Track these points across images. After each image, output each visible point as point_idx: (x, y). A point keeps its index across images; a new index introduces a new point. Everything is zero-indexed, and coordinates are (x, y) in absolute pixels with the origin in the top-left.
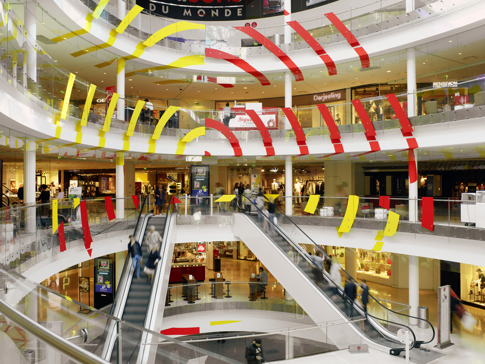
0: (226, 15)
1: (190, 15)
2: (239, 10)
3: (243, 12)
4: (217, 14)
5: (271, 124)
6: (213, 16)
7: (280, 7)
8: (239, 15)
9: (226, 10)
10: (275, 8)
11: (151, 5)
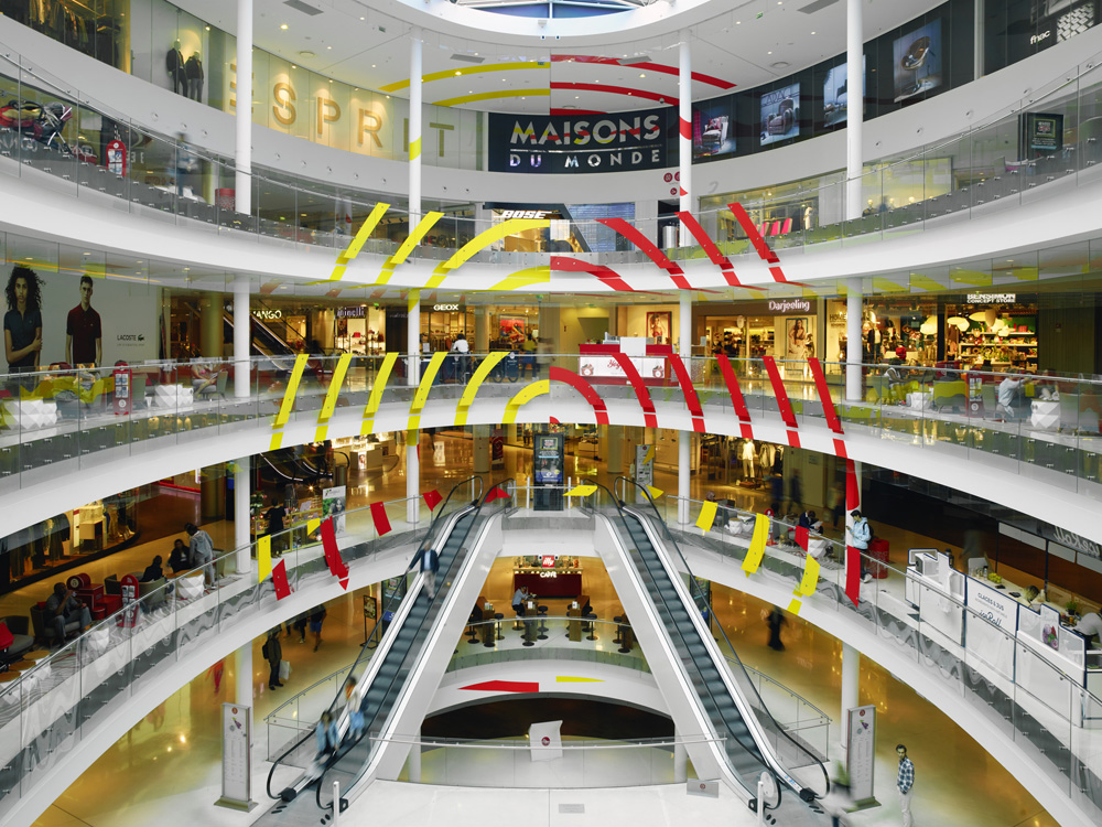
0: (634, 162)
1: (577, 165)
2: (654, 152)
3: (661, 156)
4: (619, 161)
5: (658, 375)
6: (612, 164)
7: (720, 145)
8: (654, 160)
9: (634, 154)
10: (713, 146)
11: (512, 156)
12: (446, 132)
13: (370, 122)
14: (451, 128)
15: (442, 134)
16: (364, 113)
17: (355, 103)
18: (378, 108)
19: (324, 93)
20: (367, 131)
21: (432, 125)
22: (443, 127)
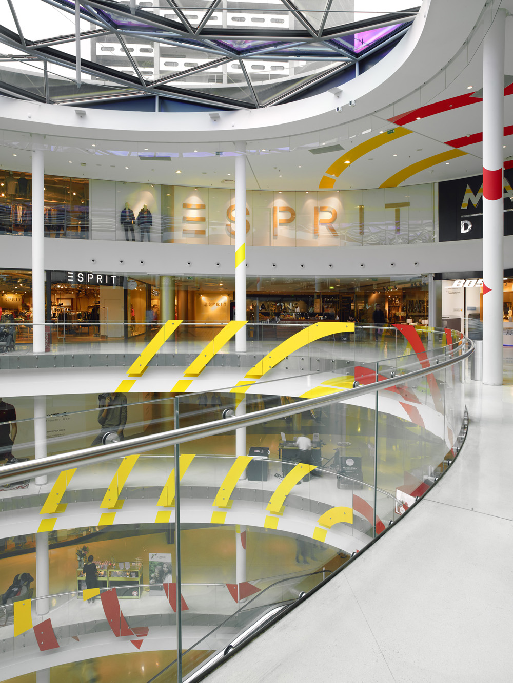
11: (463, 223)
12: (402, 209)
13: (326, 216)
14: (406, 204)
15: (397, 211)
16: (319, 210)
17: (310, 203)
18: (334, 203)
19: (280, 203)
20: (322, 224)
21: (387, 206)
22: (397, 206)
